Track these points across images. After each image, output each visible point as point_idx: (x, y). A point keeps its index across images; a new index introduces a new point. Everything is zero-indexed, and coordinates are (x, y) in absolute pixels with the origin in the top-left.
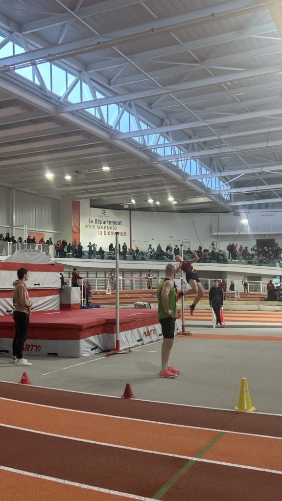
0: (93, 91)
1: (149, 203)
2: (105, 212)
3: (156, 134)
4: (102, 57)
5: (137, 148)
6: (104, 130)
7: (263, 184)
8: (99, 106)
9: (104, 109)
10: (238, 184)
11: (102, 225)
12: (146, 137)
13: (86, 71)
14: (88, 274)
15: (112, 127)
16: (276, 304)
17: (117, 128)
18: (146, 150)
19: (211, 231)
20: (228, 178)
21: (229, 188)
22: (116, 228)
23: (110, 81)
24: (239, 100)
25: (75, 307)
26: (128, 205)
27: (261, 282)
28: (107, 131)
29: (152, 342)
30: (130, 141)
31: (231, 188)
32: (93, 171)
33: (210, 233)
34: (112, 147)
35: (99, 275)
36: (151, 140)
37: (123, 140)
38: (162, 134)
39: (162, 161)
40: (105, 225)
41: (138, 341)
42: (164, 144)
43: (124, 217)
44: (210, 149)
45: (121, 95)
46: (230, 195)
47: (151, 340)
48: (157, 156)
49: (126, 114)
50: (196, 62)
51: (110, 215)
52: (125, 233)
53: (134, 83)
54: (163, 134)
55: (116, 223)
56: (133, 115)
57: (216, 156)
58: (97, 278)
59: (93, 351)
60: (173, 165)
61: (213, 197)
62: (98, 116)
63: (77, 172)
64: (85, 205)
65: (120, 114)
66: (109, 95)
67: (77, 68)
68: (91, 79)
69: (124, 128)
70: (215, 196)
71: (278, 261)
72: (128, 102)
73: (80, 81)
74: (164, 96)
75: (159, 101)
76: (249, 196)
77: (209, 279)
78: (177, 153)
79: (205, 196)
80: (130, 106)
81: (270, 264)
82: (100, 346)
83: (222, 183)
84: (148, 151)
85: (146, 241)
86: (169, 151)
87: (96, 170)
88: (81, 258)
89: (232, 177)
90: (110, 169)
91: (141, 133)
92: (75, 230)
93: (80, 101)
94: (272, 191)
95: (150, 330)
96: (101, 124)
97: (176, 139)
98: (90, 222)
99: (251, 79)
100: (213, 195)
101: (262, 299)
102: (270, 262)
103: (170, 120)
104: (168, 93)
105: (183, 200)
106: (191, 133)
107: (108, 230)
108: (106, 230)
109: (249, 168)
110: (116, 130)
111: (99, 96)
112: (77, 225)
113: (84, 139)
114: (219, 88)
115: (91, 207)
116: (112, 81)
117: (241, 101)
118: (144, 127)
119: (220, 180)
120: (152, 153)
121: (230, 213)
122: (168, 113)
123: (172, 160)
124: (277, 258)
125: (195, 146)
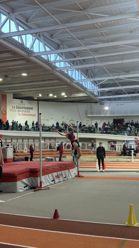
0: (17, 25)
1: (50, 97)
2: (22, 102)
3: (55, 54)
4: (23, 5)
5: (44, 62)
6: (24, 50)
7: (118, 86)
8: (21, 35)
9: (24, 37)
10: (103, 86)
11: (21, 110)
12: (49, 55)
13: (13, 13)
14: (12, 140)
15: (29, 49)
16: (126, 158)
17: (32, 49)
18: (49, 64)
19: (87, 114)
20: (97, 82)
21: (97, 88)
22: (29, 111)
23: (27, 20)
24: (105, 35)
25: (10, 161)
26: (37, 97)
27: (116, 144)
28: (25, 51)
29: (60, 182)
30: (39, 57)
31: (98, 88)
32: (16, 76)
33: (86, 115)
34: (28, 61)
35: (19, 141)
36: (52, 58)
37: (35, 57)
38: (58, 54)
39: (59, 70)
40: (22, 110)
41: (52, 181)
42: (60, 60)
43: (34, 105)
44: (87, 64)
45: (34, 29)
46: (98, 92)
47: (59, 181)
48: (56, 67)
49: (37, 41)
50: (81, 10)
51: (26, 103)
52: (35, 115)
53: (43, 22)
54: (60, 54)
55: (29, 108)
56: (41, 42)
57: (90, 68)
58: (17, 142)
59: (25, 188)
60: (65, 73)
61: (88, 93)
62: (20, 41)
63: (6, 76)
64: (10, 97)
65: (34, 41)
66: (27, 29)
67: (7, 11)
68: (16, 18)
69: (36, 50)
70: (90, 93)
71: (126, 132)
72: (38, 34)
73: (9, 19)
74: (60, 31)
75: (57, 33)
76: (109, 93)
77: (86, 143)
78: (67, 66)
79: (84, 92)
80: (39, 36)
81: (121, 134)
82: (29, 185)
83: (93, 85)
84: (50, 64)
85: (47, 120)
86: (62, 65)
87: (18, 75)
88: (8, 130)
89: (99, 81)
90: (27, 75)
91: (46, 53)
92: (4, 112)
93: (9, 32)
94: (123, 90)
95: (59, 174)
96: (22, 46)
97: (67, 57)
98: (13, 107)
99: (113, 22)
100: (88, 92)
101: (118, 155)
102: (121, 133)
103: (63, 46)
104: (65, 28)
105: (71, 95)
106: (75, 54)
107: (25, 113)
108: (23, 113)
109: (110, 76)
110: (31, 50)
111: (21, 29)
112: (5, 109)
113: (11, 55)
114: (93, 27)
115: (14, 98)
116: (28, 20)
117: (106, 35)
118: (48, 49)
119: (92, 83)
120: (53, 65)
121: (98, 103)
122: (62, 41)
123: (65, 70)
124: (126, 130)
125: (78, 62)
